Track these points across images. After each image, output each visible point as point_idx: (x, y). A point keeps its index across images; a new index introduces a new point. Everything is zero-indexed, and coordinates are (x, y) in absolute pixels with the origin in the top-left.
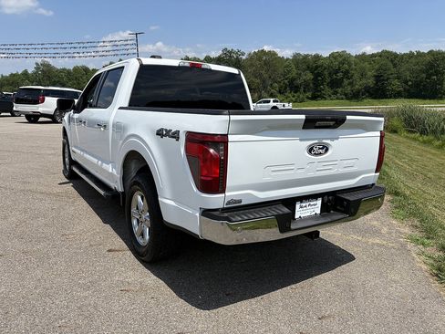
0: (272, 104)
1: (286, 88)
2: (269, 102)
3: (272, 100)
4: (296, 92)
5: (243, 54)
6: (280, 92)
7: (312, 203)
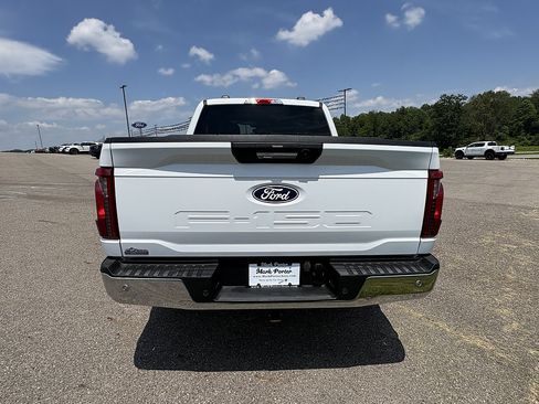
0: (487, 147)
1: (519, 130)
2: (483, 145)
3: (486, 143)
4: (533, 134)
5: (465, 98)
6: (511, 135)
7: (281, 269)
